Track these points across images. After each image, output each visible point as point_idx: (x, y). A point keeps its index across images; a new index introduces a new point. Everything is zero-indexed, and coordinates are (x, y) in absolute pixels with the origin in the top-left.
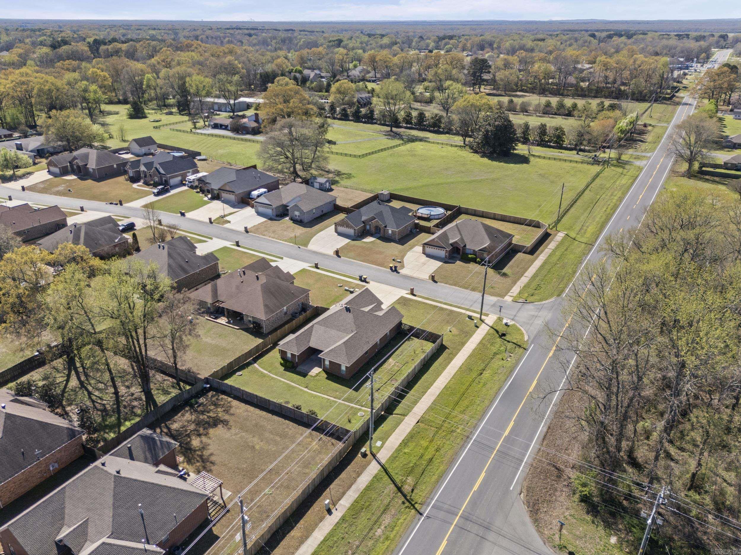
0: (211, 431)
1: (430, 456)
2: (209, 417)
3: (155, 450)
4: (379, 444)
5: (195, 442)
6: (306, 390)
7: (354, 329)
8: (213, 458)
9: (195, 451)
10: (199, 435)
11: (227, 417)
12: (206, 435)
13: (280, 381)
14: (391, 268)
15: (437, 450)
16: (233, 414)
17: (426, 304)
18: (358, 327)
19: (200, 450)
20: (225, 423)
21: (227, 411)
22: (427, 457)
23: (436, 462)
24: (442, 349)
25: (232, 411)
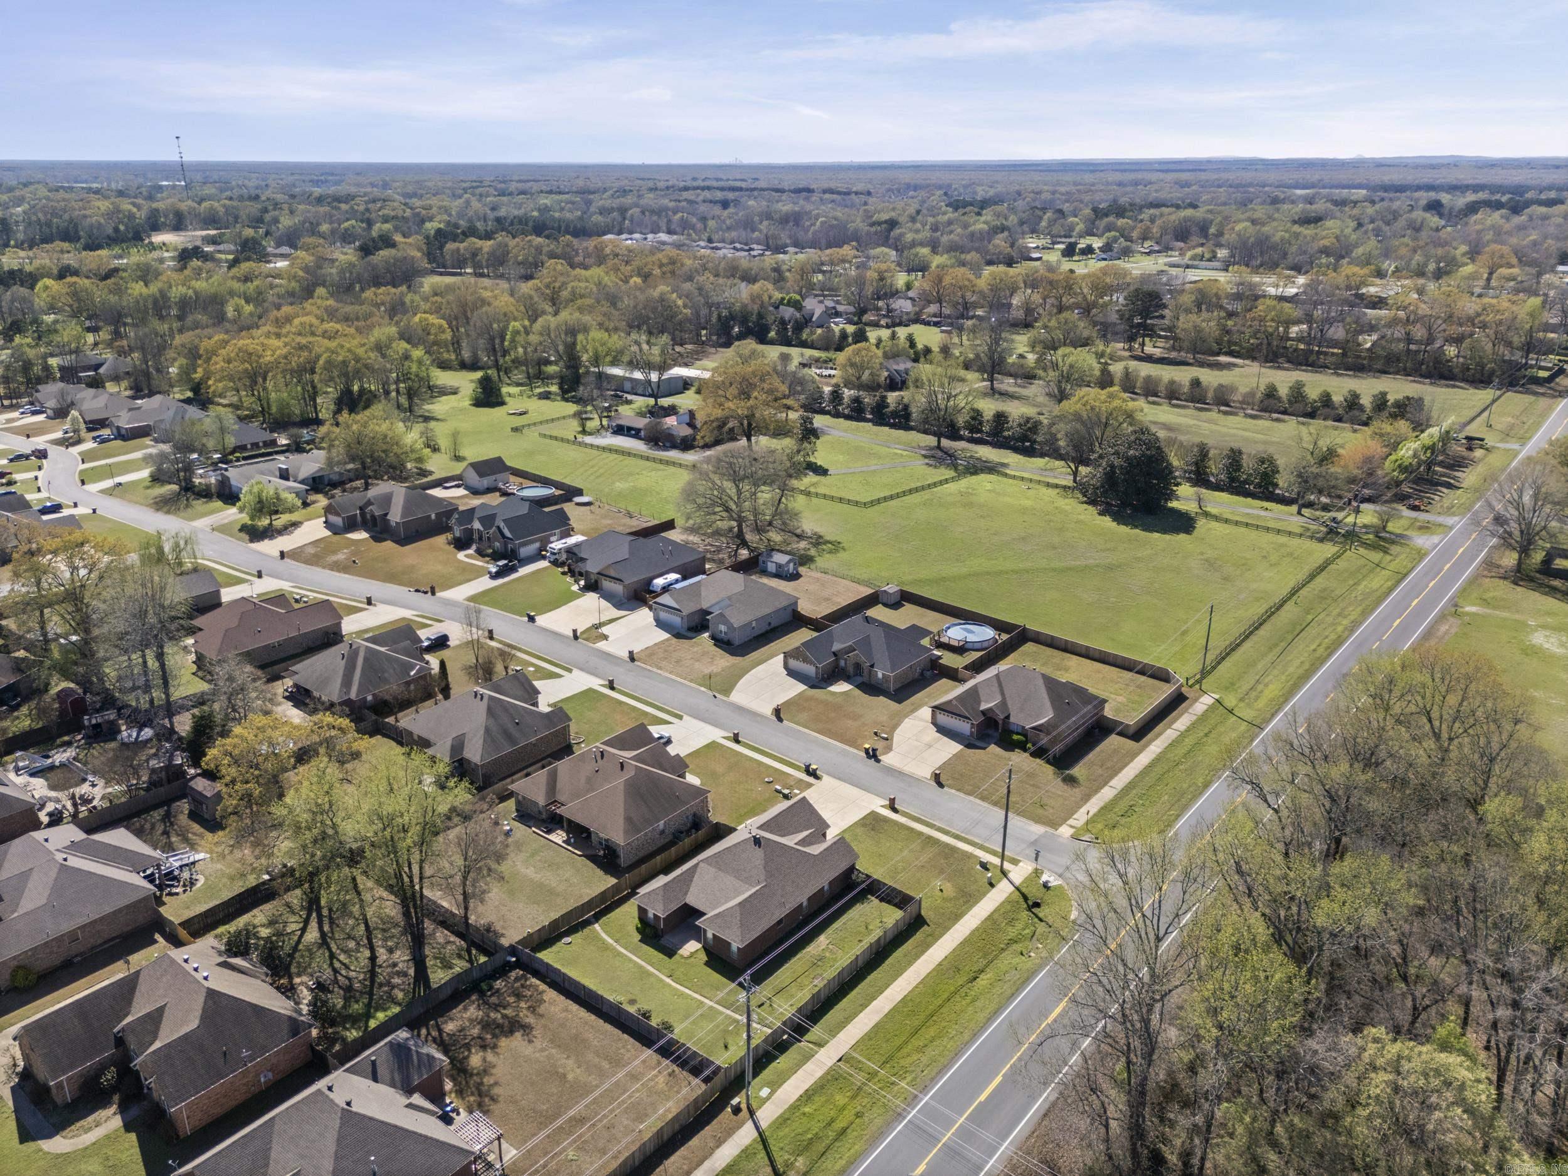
0: (503, 1042)
1: (843, 1124)
2: (504, 1016)
3: (408, 1068)
4: (764, 1092)
5: (475, 1060)
6: (668, 980)
7: (762, 878)
8: (496, 1091)
9: (472, 1075)
10: (484, 1047)
11: (530, 1020)
12: (495, 1047)
13: (631, 960)
14: (867, 751)
15: (858, 1115)
16: (542, 1016)
17: (912, 830)
18: (770, 874)
19: (478, 1074)
20: (526, 1029)
21: (532, 1009)
22: (839, 1125)
23: (851, 1135)
24: (916, 923)
25: (542, 1010)
